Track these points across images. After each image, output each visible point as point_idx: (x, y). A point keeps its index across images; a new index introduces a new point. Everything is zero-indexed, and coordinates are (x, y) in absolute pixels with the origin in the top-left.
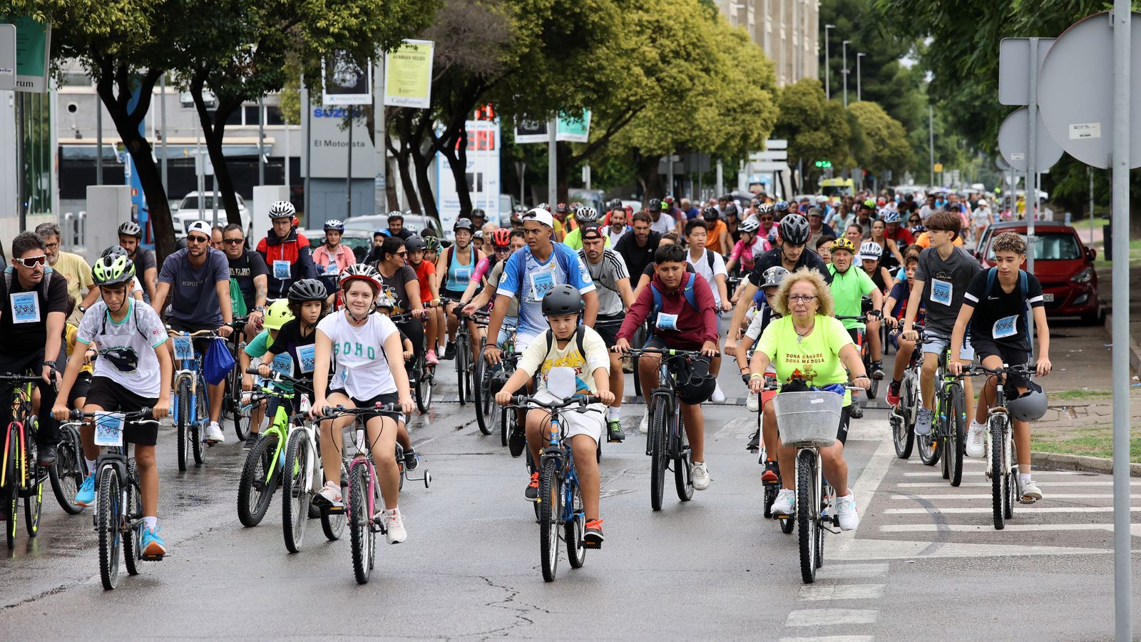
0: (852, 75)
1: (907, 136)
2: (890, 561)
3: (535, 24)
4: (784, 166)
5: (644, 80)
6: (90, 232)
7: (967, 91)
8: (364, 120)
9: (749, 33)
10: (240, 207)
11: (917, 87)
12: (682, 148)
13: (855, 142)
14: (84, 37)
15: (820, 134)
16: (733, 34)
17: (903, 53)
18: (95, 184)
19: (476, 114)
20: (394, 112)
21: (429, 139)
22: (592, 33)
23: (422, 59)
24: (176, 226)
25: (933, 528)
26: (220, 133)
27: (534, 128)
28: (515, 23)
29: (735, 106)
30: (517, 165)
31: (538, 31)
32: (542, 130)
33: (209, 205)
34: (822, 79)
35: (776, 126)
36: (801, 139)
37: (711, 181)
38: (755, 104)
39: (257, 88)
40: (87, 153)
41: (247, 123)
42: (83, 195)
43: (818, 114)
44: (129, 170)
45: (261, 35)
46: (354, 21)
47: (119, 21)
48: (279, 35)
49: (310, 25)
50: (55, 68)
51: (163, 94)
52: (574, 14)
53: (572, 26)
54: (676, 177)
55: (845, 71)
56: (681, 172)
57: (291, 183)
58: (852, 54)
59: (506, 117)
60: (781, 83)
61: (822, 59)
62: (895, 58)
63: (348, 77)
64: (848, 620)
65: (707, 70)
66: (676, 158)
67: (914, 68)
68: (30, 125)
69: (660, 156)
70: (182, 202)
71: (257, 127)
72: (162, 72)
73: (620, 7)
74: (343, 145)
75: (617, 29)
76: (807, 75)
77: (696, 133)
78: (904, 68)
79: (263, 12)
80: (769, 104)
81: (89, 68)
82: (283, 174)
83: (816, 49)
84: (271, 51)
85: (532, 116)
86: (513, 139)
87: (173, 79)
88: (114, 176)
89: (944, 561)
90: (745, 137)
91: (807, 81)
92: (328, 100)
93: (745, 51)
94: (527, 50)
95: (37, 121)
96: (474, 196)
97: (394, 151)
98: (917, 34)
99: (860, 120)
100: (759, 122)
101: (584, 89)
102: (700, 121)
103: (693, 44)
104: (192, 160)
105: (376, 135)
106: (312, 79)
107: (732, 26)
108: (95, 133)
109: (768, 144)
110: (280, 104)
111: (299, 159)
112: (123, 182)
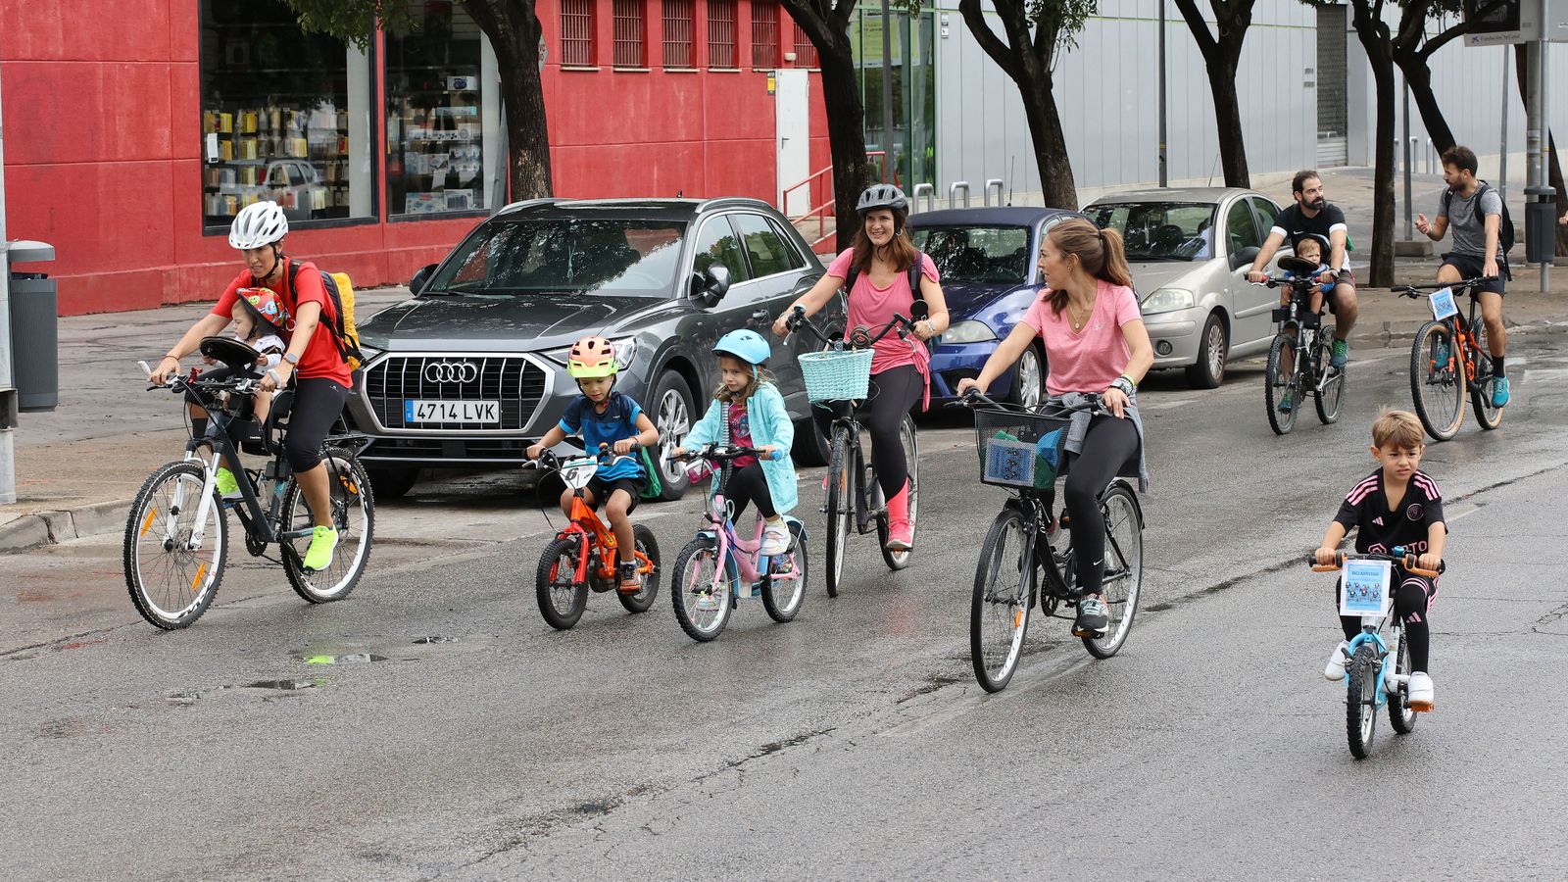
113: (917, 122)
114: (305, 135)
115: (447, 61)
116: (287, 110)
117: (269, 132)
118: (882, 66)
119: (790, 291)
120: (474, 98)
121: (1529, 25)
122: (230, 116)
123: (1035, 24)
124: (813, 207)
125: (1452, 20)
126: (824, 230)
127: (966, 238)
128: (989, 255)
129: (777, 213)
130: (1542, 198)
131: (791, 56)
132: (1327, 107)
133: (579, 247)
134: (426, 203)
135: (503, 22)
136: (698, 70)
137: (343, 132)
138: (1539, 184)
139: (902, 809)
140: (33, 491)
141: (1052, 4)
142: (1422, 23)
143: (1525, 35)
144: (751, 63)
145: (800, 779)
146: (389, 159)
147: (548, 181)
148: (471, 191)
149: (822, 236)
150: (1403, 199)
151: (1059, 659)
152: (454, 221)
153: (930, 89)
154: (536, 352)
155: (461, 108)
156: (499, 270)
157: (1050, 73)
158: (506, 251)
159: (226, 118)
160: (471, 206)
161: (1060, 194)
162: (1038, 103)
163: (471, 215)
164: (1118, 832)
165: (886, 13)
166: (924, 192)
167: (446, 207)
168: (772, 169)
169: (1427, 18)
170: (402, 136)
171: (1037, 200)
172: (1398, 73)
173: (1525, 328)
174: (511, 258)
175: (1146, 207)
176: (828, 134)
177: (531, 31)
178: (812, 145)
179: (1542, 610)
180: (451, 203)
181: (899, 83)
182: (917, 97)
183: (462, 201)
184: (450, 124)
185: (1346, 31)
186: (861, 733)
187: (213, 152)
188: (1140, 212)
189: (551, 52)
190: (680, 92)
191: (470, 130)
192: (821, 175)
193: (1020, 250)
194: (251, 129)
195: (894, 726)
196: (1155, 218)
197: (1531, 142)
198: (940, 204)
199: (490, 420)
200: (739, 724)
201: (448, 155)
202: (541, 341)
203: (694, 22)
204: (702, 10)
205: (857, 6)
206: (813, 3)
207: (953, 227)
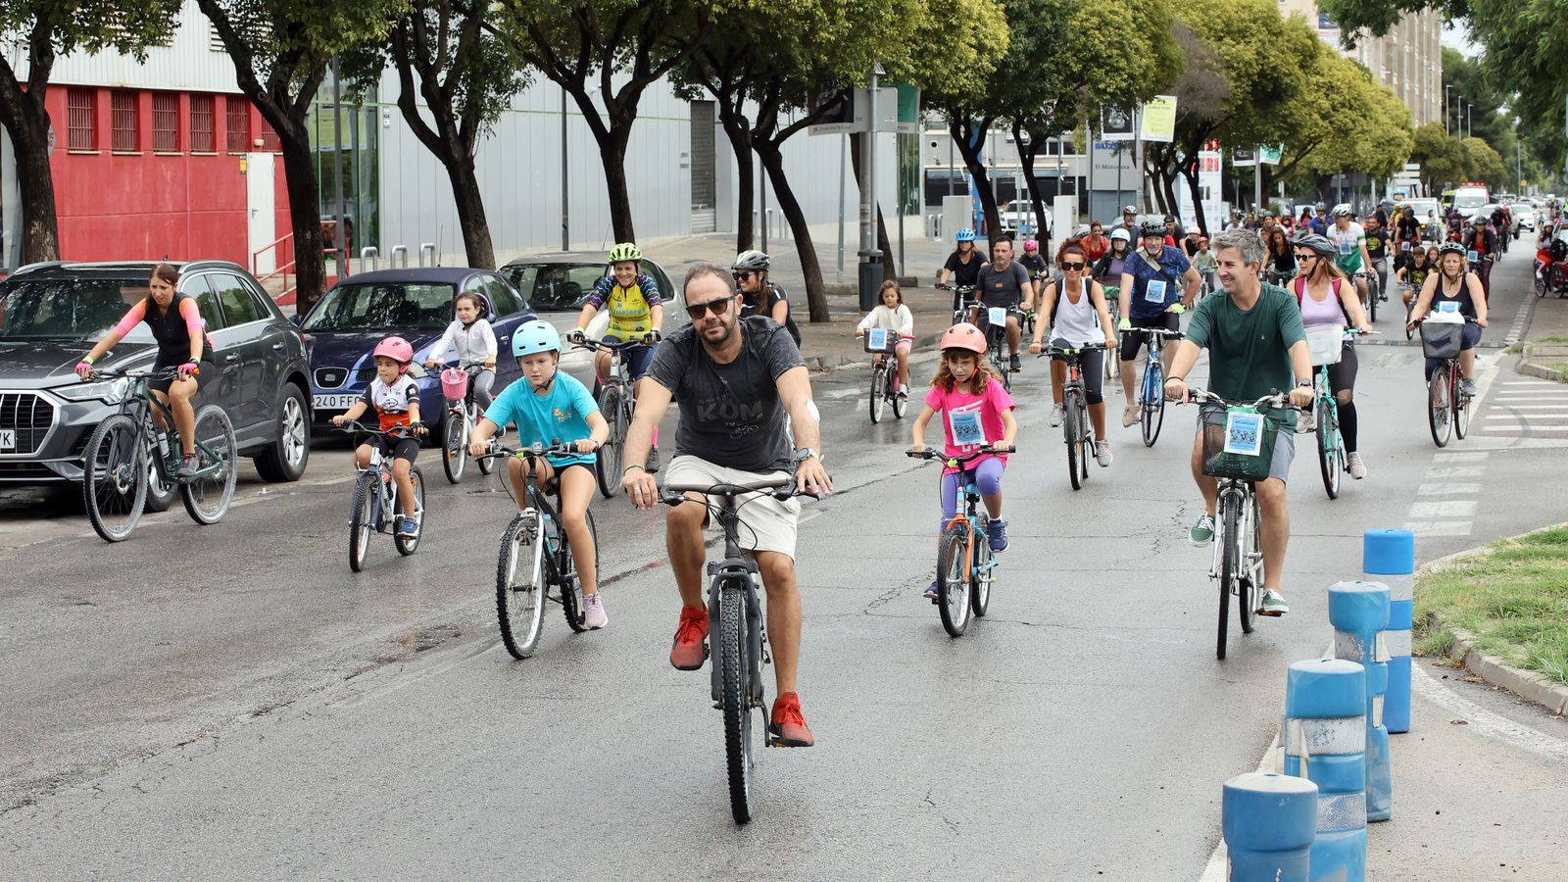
0: (1464, 120)
1: (1503, 161)
2: (1489, 451)
3: (1246, 85)
4: (1418, 182)
5: (1320, 122)
6: (945, 228)
7: (1544, 130)
8: (1129, 151)
9: (1394, 90)
10: (1045, 210)
11: (1509, 127)
12: (1347, 169)
13: (1466, 165)
14: (941, 96)
15: (1442, 160)
16: (1382, 91)
17: (1500, 105)
18: (948, 195)
19: (1206, 147)
20: (1150, 145)
21: (1174, 163)
22: (1285, 91)
23: (1168, 108)
24: (1002, 223)
25: (1519, 428)
26: (1032, 160)
27: (1245, 156)
28: (1232, 84)
29: (1383, 141)
30: (1234, 181)
31: (1248, 89)
32: (1252, 158)
33: (1024, 209)
34: (1445, 123)
35: (1412, 155)
36: (1430, 163)
37: (1367, 191)
38: (1397, 140)
39: (1057, 130)
40: (943, 175)
41: (1050, 154)
42: (940, 203)
43: (1441, 146)
45: (1062, 95)
46: (1124, 84)
47: (965, 85)
48: (1074, 93)
49: (1094, 88)
50: (922, 117)
51: (994, 134)
52: (1273, 78)
53: (1272, 86)
54: (1343, 189)
55: (1460, 117)
56: (1347, 185)
57: (1079, 194)
58: (1464, 104)
59: (1226, 148)
60: (1416, 125)
61: (1444, 109)
62: (1494, 108)
63: (1119, 121)
64: (1460, 490)
65: (1364, 116)
66: (1344, 176)
67: (1507, 114)
68: (906, 158)
69: (1332, 175)
70: (1006, 207)
71: (1057, 156)
72: (993, 119)
73: (1305, 72)
74: (1115, 168)
75: (1303, 88)
76: (1433, 119)
77: (1356, 160)
78: (1500, 114)
79: (1061, 78)
80: (1407, 140)
81: (945, 117)
82: (1074, 188)
83: (1440, 101)
84: (1065, 104)
85: (1244, 147)
86: (1231, 163)
87: (999, 123)
88: (962, 190)
89: (1526, 450)
90: (1391, 162)
91: (1433, 123)
92: (1105, 137)
93: (1390, 103)
94: (1240, 103)
95: (911, 154)
96: (1204, 203)
97: (1149, 172)
98: (1509, 91)
99: (1470, 150)
100: (1401, 153)
101: (1279, 128)
102: (1359, 152)
103: (1355, 99)
104: (1013, 179)
105: (1137, 161)
106: (1094, 123)
107: (1381, 85)
108: (949, 161)
109: (1406, 166)
110: (1072, 140)
111: (1084, 178)
112: (967, 193)
113: (364, 195)
118: (334, 149)
119: (257, 338)
121: (860, 119)
123: (460, 117)
124: (278, 267)
125: (799, 114)
126: (288, 285)
127: (403, 293)
128: (423, 306)
129: (247, 274)
130: (872, 259)
131: (259, 142)
132: (698, 184)
133: (82, 302)
135: (18, 114)
136: (182, 154)
138: (870, 247)
139: (349, 768)
141: (474, 101)
142: (776, 117)
143: (858, 126)
144: (226, 148)
145: (265, 744)
147: (56, 247)
149: (285, 290)
153: (375, 168)
154: (46, 389)
156: (15, 320)
157: (472, 157)
158: (21, 305)
161: (480, 255)
162: (462, 181)
164: (528, 785)
165: (337, 107)
166: (370, 254)
168: (245, 236)
169: (779, 113)
171: (462, 261)
172: (756, 157)
173: (859, 364)
174: (26, 311)
175: (551, 267)
176: (289, 206)
177: (42, 122)
178: (277, 215)
179: (873, 596)
181: (350, 164)
182: (364, 176)
185: (713, 123)
186: (315, 705)
188: (546, 271)
189: (59, 138)
190: (168, 173)
192: (285, 240)
193: (448, 303)
195: (343, 698)
196: (560, 275)
197: (863, 214)
198: (383, 265)
199: (7, 446)
200: (215, 699)
202: (50, 380)
203: (178, 114)
204: (185, 104)
205: (314, 101)
206: (277, 100)
207: (392, 285)
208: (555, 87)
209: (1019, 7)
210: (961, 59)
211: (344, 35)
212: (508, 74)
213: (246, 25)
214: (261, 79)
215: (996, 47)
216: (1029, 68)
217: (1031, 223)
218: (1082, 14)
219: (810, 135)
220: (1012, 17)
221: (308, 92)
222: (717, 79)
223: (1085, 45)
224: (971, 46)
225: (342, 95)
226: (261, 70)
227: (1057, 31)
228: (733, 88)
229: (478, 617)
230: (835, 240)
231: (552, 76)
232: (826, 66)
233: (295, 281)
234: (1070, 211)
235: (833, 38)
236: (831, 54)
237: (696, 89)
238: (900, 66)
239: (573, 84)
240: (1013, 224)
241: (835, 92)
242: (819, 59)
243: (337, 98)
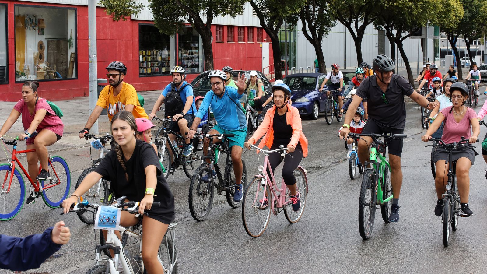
6: (446, 64)
14: (445, 29)
18: (447, 55)
24: (461, 63)
26: (469, 46)
33: (467, 59)
39: (476, 38)
40: (445, 50)
41: (474, 44)
42: (445, 57)
44: (453, 53)
45: (478, 29)
47: (452, 26)
48: (481, 28)
50: (440, 34)
51: (459, 39)
57: (482, 55)
68: (436, 45)
70: (462, 59)
71: (476, 45)
72: (459, 35)
79: (478, 24)
81: (446, 34)
82: (480, 54)
84: (479, 31)
87: (461, 36)
88: (450, 54)
95: (437, 44)
104: (464, 51)
106: (486, 36)
108: (447, 46)
110: (480, 41)
111: (483, 51)
112: (452, 55)
113: (292, 54)
114: (161, 56)
115: (191, 40)
116: (157, 50)
117: (153, 55)
118: (285, 42)
120: (197, 48)
121: (424, 35)
122: (145, 52)
123: (318, 33)
124: (270, 72)
125: (407, 33)
127: (302, 79)
128: (308, 83)
129: (262, 74)
131: (265, 40)
134: (187, 71)
135: (204, 32)
136: (245, 43)
137: (169, 55)
140: (102, 132)
141: (321, 29)
143: (423, 37)
144: (257, 41)
146: (179, 61)
147: (213, 66)
148: (196, 68)
149: (272, 78)
150: (396, 72)
151: (321, 171)
152: (193, 75)
153: (295, 47)
155: (194, 50)
156: (202, 85)
157: (321, 44)
159: (144, 52)
160: (196, 71)
161: (323, 70)
162: (318, 50)
163: (196, 73)
165: (286, 31)
166: (294, 69)
167: (191, 71)
168: (261, 64)
169: (402, 33)
170: (182, 56)
172: (396, 45)
176: (273, 56)
177: (210, 34)
178: (270, 59)
180: (192, 71)
181: (288, 45)
182: (292, 49)
183: (194, 70)
184: (192, 54)
185: (385, 35)
187: (141, 59)
189: (214, 38)
190: (241, 47)
191: (196, 55)
192: (272, 65)
193: (314, 82)
194: (149, 54)
197: (424, 60)
198: (297, 72)
201: (191, 60)
203: (244, 32)
204: (246, 30)
205: (280, 29)
206: (270, 29)
207: (300, 77)
208: (343, 26)
209: (466, 5)
210: (451, 19)
211: (288, 12)
212: (330, 22)
213: (262, 9)
214: (266, 23)
215: (460, 16)
216: (469, 22)
217: (469, 63)
218: (483, 7)
219: (410, 39)
220: (465, 8)
221: (278, 27)
222: (386, 24)
223: (484, 15)
224: (454, 15)
225: (287, 28)
226: (266, 21)
227: (477, 12)
228: (390, 26)
229: (321, 165)
230: (416, 67)
231: (342, 23)
232: (415, 21)
233: (274, 76)
234: (479, 60)
235: (417, 14)
236: (417, 18)
237: (380, 27)
238: (434, 21)
239: (348, 25)
240: (464, 63)
241: (417, 27)
242: (413, 19)
243: (286, 28)
